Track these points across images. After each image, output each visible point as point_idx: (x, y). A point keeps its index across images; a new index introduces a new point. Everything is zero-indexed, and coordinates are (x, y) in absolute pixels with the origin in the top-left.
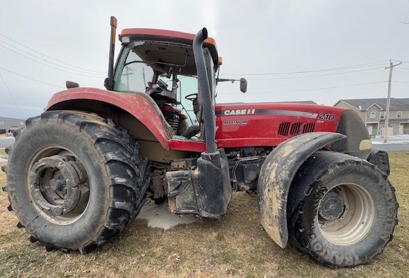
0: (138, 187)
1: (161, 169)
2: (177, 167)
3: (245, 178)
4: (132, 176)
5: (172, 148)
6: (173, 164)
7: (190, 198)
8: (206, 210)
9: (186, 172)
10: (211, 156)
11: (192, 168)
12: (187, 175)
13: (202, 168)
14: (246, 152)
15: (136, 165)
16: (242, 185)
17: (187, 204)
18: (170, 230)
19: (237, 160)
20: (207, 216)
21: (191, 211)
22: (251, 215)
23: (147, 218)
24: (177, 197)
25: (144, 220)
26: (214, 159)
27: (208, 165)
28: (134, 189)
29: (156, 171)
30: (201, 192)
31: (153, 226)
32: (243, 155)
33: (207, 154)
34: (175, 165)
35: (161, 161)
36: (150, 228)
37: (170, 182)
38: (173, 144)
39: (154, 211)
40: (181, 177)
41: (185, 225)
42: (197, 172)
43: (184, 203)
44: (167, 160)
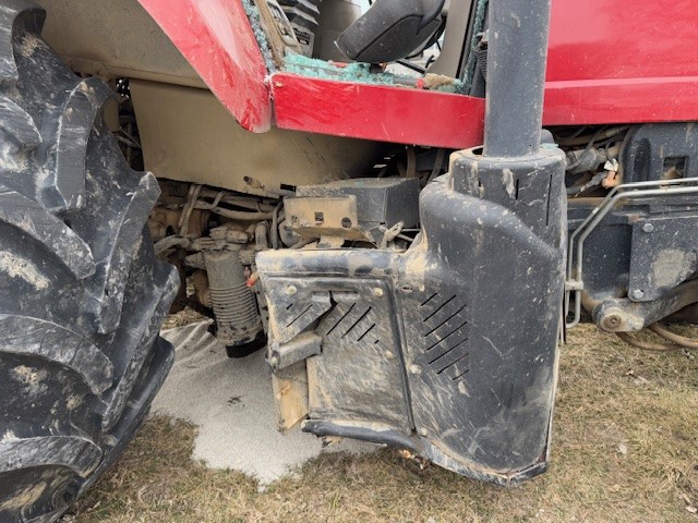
1: (243, 225)
2: (309, 221)
3: (634, 277)
4: (41, 283)
5: (287, 125)
6: (292, 206)
7: (375, 374)
8: (452, 442)
9: (357, 258)
10: (520, 176)
11: (391, 233)
12: (363, 272)
14: (661, 151)
16: (612, 308)
17: (357, 397)
19: (602, 191)
20: (456, 468)
21: (378, 428)
23: (195, 415)
24: (312, 365)
28: (63, 357)
29: (219, 232)
30: (435, 359)
32: (640, 167)
34: (300, 211)
35: (241, 187)
37: (279, 300)
38: (286, 100)
39: (225, 382)
40: (330, 277)
42: (417, 263)
43: (345, 391)
44: (268, 183)
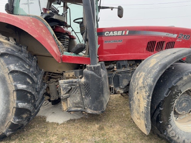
0: (37, 92)
1: (55, 79)
2: (67, 76)
3: (120, 84)
4: (31, 83)
5: (64, 62)
6: (65, 74)
7: (78, 99)
8: (90, 108)
9: (75, 80)
10: (94, 67)
11: (80, 77)
12: (75, 82)
13: (87, 77)
14: (121, 64)
15: (35, 74)
16: (118, 90)
17: (76, 104)
18: (63, 124)
19: (114, 71)
20: (91, 113)
21: (79, 109)
22: (125, 111)
23: (46, 115)
24: (68, 99)
25: (43, 117)
26: (96, 70)
27: (92, 75)
28: (33, 93)
29: (51, 80)
30: (87, 94)
31: (50, 121)
32: (119, 67)
33: (91, 66)
34: (66, 74)
35: (56, 72)
36: (48, 123)
37: (63, 88)
38: (64, 58)
39: (51, 110)
40: (71, 84)
41: (75, 120)
42: (83, 80)
43: (74, 103)
44: (60, 71)
